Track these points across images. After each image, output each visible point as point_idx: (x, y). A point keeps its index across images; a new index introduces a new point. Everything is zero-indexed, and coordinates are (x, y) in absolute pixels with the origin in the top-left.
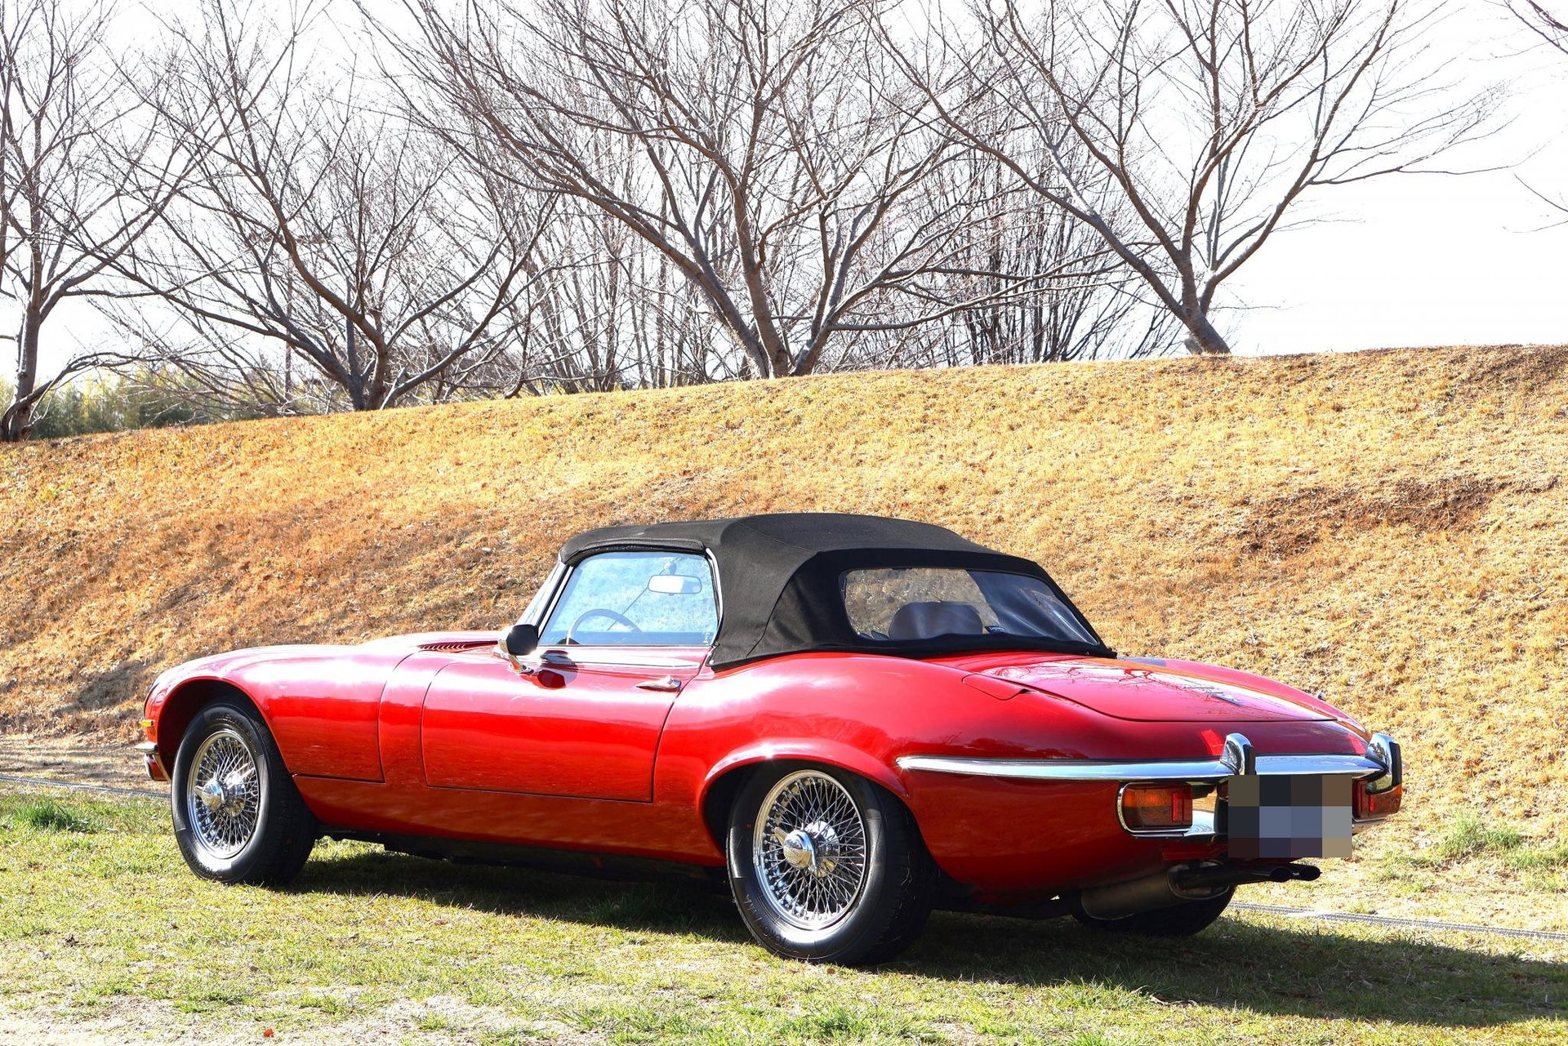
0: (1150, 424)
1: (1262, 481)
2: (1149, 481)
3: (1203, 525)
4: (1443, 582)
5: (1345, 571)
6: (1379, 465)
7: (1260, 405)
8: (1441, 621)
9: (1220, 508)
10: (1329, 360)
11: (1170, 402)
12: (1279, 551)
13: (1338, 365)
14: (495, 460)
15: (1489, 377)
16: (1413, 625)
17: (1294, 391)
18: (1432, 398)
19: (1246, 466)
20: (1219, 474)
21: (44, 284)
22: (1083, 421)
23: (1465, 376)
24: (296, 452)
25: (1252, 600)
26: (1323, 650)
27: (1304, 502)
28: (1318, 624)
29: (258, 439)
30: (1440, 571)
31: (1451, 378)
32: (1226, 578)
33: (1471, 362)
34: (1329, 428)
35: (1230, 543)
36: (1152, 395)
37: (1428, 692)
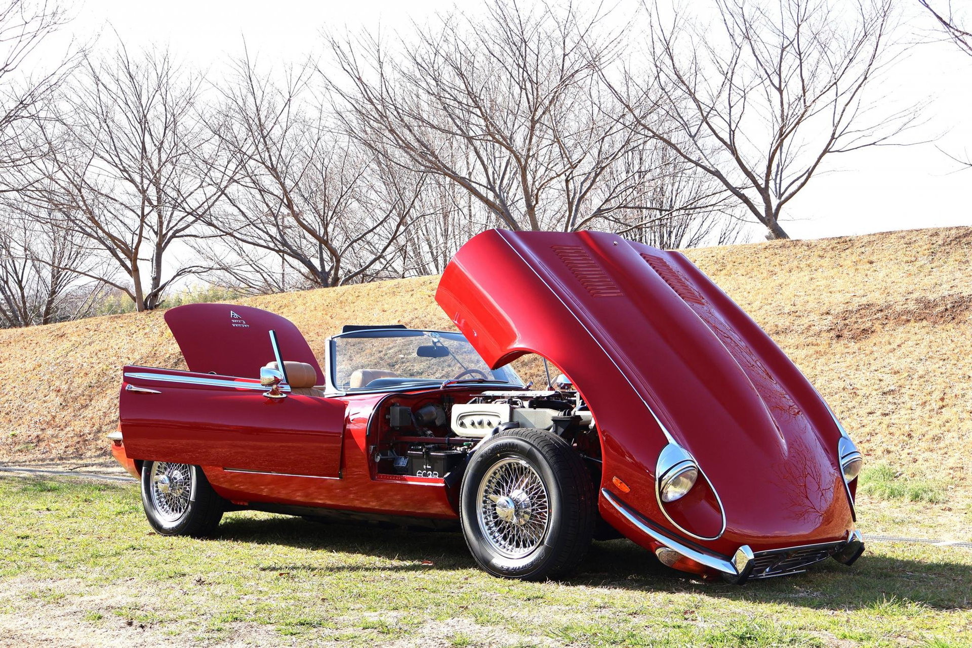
0: (765, 275)
1: (837, 302)
2: (771, 304)
3: (806, 326)
4: (956, 351)
5: (895, 347)
6: (903, 290)
7: (825, 262)
8: (960, 372)
9: (813, 316)
10: (859, 239)
11: (773, 263)
12: (853, 338)
13: (865, 240)
14: (404, 308)
15: (955, 242)
16: (944, 375)
17: (843, 255)
18: (924, 255)
19: (825, 294)
20: (811, 299)
21: (164, 232)
22: (726, 275)
23: (940, 242)
24: (297, 309)
25: (843, 365)
26: (892, 391)
27: (861, 312)
28: (885, 377)
29: (277, 303)
30: (953, 345)
31: (933, 244)
32: (826, 353)
33: (942, 235)
34: (869, 273)
35: (824, 334)
36: (762, 260)
37: (962, 412)
